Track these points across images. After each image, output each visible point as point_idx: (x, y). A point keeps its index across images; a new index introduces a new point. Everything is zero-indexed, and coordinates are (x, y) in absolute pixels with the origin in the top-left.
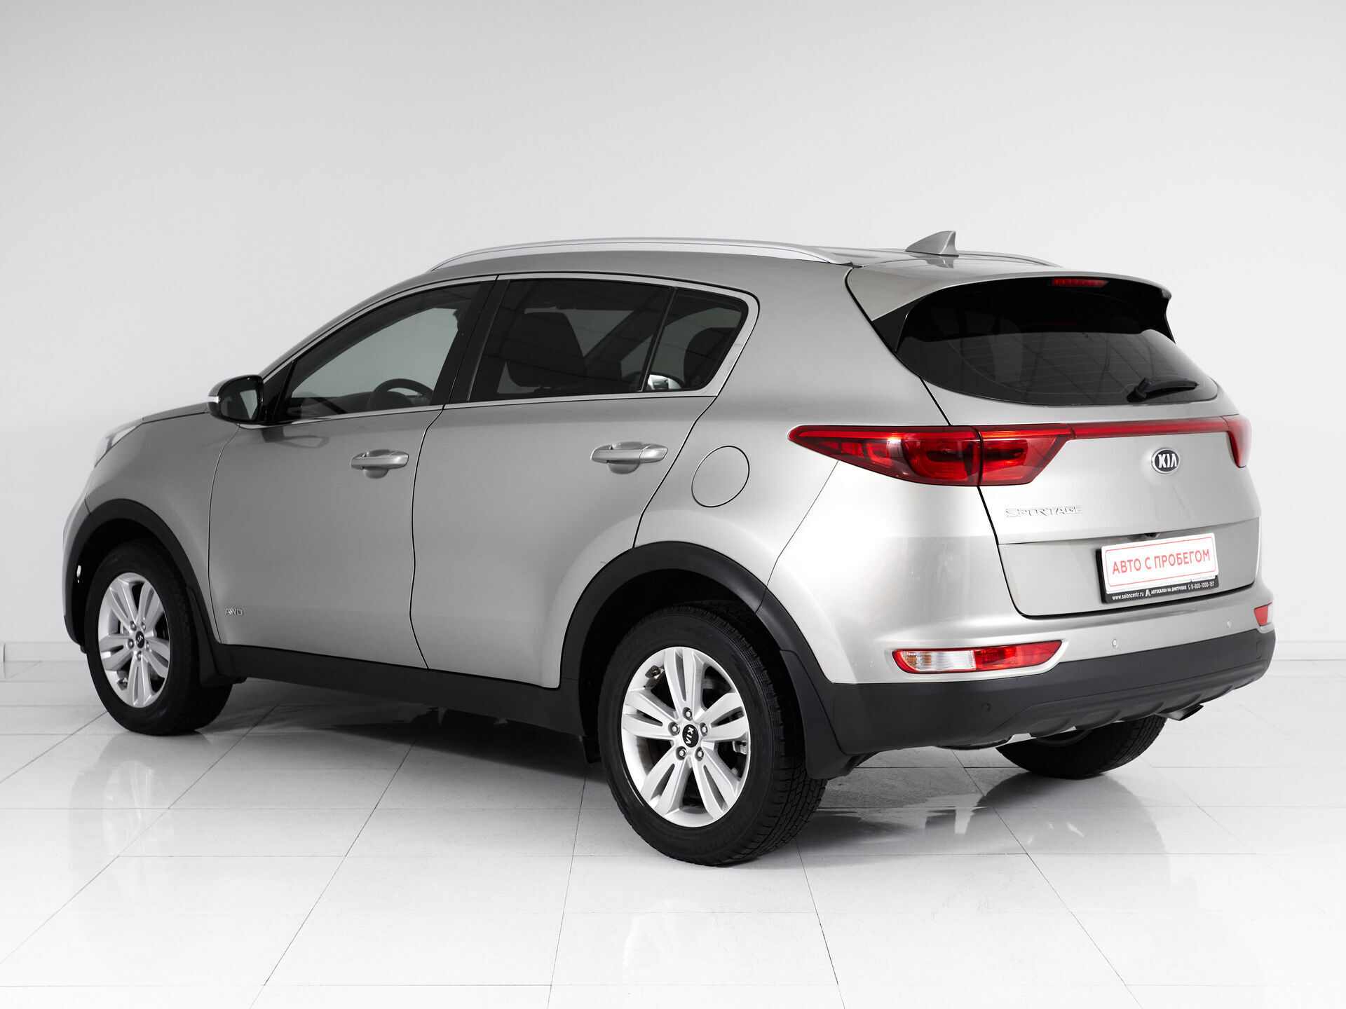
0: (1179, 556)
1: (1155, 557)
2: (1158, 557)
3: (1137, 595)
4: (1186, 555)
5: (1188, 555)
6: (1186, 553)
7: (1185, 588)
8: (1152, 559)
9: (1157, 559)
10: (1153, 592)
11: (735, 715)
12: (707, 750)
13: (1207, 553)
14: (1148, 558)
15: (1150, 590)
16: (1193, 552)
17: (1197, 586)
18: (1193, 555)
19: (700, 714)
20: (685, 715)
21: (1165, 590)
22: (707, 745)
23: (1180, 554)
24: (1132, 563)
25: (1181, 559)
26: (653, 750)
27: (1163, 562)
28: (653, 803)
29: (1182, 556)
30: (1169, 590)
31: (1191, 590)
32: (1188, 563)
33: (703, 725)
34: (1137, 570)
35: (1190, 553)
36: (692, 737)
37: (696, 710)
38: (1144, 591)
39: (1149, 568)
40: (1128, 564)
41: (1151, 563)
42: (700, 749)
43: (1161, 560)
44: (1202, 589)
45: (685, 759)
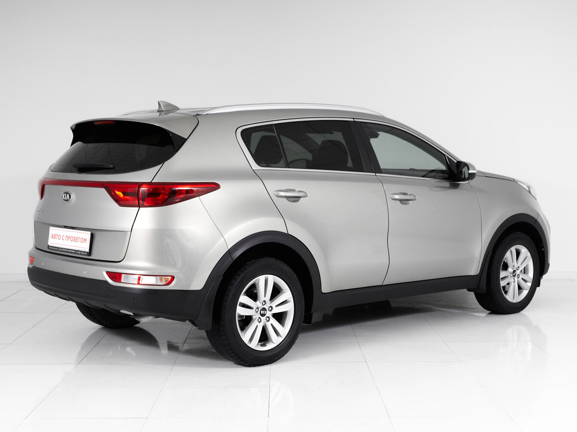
0: (75, 238)
1: (66, 236)
2: (67, 236)
3: (56, 249)
4: (77, 238)
5: (78, 239)
6: (78, 238)
7: (74, 252)
8: (65, 236)
9: (67, 237)
10: (62, 250)
13: (85, 240)
14: (64, 236)
15: (61, 248)
16: (80, 238)
17: (79, 253)
18: (80, 239)
21: (66, 250)
23: (75, 237)
24: (58, 236)
25: (75, 239)
27: (69, 239)
29: (76, 238)
30: (68, 251)
31: (76, 254)
32: (77, 242)
34: (59, 239)
35: (79, 238)
38: (59, 248)
39: (63, 240)
40: (56, 236)
41: (64, 238)
43: (68, 238)
44: (81, 254)
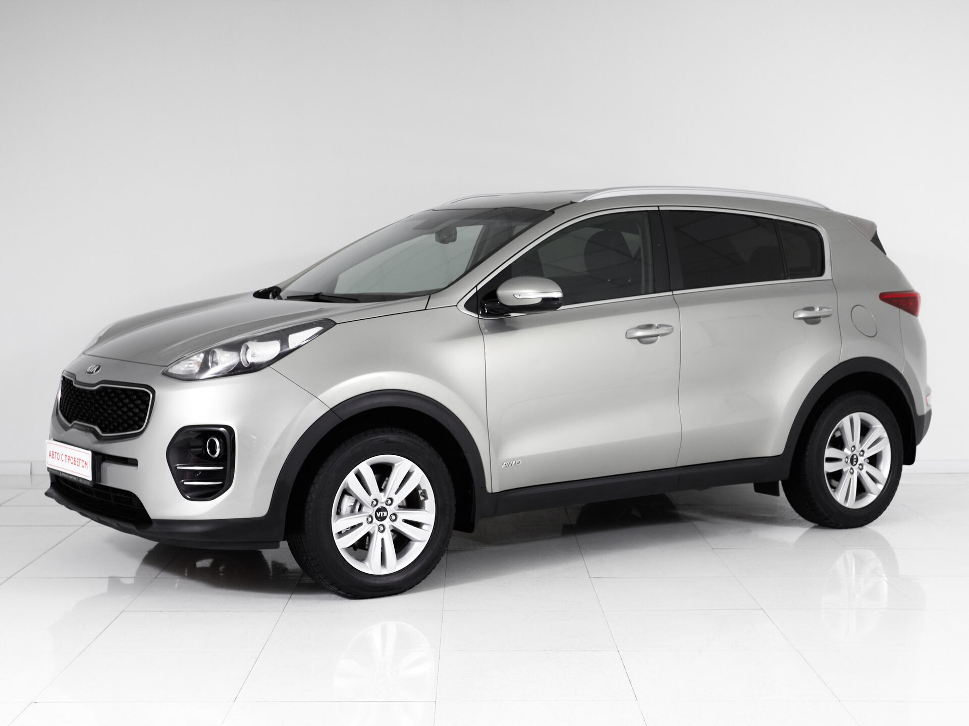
11: (830, 460)
12: (848, 449)
19: (846, 468)
20: (853, 471)
22: (847, 451)
26: (874, 461)
28: (885, 435)
33: (847, 462)
36: (853, 460)
37: (847, 471)
42: (853, 451)
45: (861, 450)
